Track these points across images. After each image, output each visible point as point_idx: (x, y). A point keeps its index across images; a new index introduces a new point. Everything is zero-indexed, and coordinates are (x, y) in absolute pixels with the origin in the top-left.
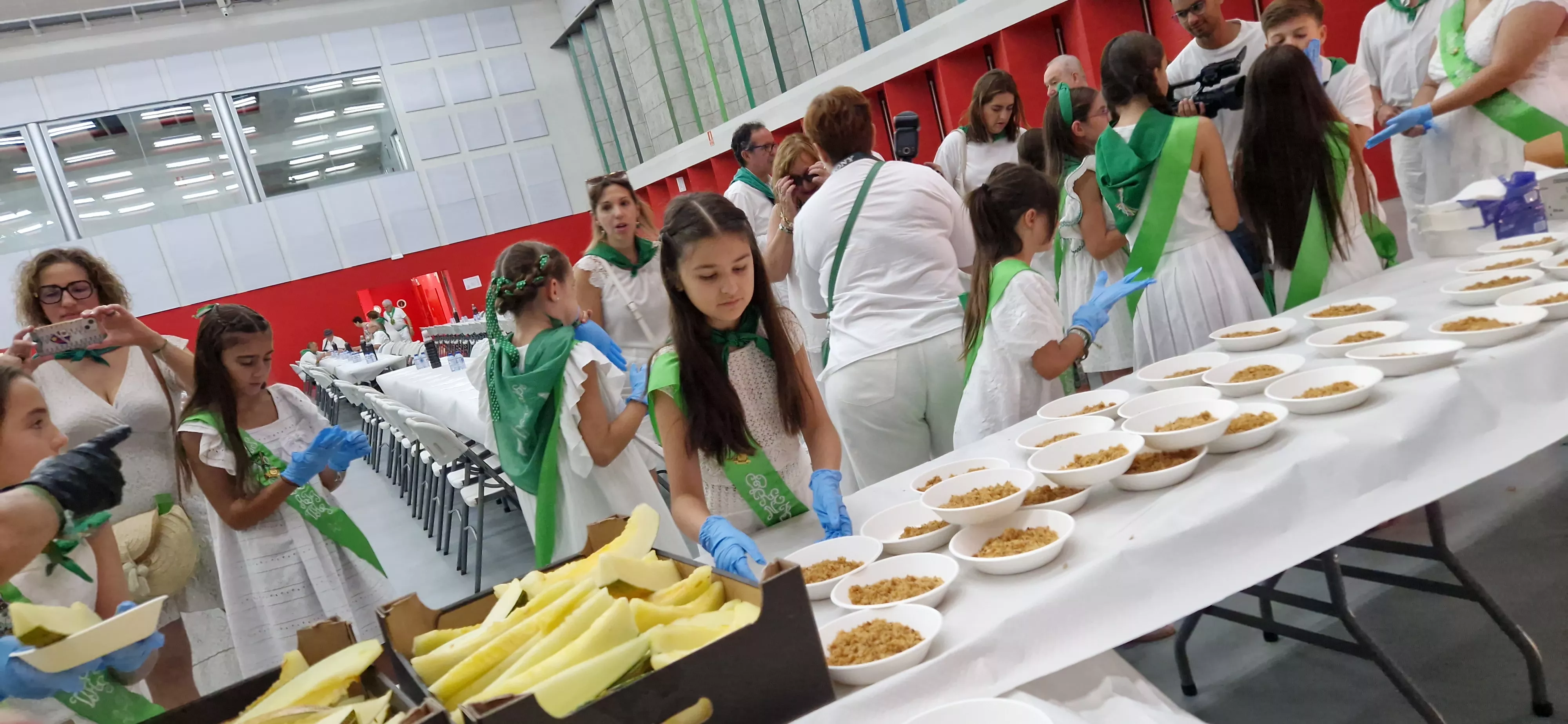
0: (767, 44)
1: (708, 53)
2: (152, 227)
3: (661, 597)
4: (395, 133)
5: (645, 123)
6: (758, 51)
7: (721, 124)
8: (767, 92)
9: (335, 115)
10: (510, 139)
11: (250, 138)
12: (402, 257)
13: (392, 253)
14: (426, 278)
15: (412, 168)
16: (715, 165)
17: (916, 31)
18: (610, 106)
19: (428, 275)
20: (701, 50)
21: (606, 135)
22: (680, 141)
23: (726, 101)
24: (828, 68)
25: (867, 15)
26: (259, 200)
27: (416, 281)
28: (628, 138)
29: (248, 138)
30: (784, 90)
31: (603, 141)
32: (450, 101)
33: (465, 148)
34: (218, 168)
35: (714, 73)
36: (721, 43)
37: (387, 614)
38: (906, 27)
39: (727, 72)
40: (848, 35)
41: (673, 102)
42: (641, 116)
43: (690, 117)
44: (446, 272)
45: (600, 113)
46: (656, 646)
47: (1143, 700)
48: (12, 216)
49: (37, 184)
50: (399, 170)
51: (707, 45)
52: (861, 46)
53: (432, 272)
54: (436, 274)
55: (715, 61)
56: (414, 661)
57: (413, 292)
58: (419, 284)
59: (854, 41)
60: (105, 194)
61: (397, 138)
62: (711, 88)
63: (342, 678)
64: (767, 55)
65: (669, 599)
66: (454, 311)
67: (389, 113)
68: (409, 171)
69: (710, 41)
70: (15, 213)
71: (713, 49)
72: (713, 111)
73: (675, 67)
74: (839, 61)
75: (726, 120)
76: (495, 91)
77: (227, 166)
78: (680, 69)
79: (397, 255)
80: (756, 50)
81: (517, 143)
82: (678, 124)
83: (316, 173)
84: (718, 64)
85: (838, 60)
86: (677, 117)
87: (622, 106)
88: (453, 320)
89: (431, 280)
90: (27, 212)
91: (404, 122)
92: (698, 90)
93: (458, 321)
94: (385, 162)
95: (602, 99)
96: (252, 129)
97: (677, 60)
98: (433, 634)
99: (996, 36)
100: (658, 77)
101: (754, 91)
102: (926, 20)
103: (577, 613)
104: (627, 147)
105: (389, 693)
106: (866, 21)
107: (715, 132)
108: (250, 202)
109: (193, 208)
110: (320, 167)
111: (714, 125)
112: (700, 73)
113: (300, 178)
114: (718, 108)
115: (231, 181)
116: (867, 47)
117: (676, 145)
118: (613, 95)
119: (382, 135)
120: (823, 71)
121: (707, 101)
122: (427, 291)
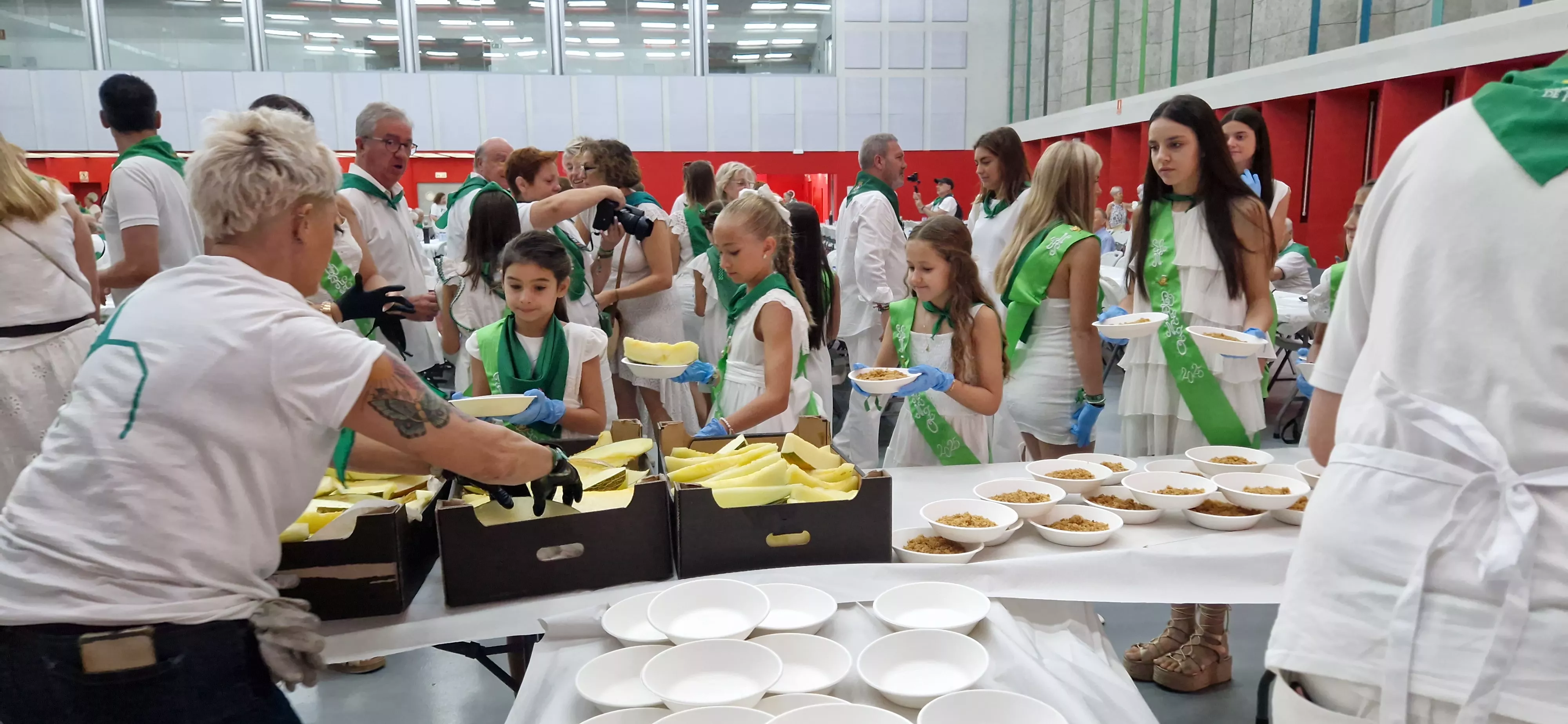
0: (1208, 24)
1: (1145, 20)
2: (616, 78)
3: (818, 474)
4: (830, 38)
5: (1060, 76)
6: (1197, 29)
7: (1135, 94)
8: (1193, 74)
9: (786, 9)
10: (929, 64)
11: (712, 16)
12: (802, 153)
13: (795, 148)
14: (817, 177)
15: (834, 74)
16: (1114, 135)
17: (1372, 46)
18: (1032, 52)
19: (820, 175)
20: (1139, 15)
21: (1019, 79)
22: (1089, 103)
23: (1147, 72)
24: (1263, 63)
25: (1325, 15)
26: (703, 74)
27: (809, 177)
28: (1040, 88)
29: (709, 15)
30: (1210, 74)
31: (1015, 85)
32: (886, 16)
33: (886, 65)
34: (679, 35)
35: (1144, 42)
36: (1161, 14)
37: (662, 428)
38: (1364, 38)
39: (1157, 43)
40: (1296, 34)
41: (1094, 62)
42: (1059, 70)
43: (1107, 81)
44: (835, 176)
45: (1021, 57)
46: (793, 494)
47: (1091, 645)
48: (518, 40)
49: (543, 21)
50: (824, 72)
51: (1146, 11)
52: (1306, 47)
53: (823, 172)
54: (826, 176)
55: (1149, 30)
56: (666, 457)
57: (803, 186)
58: (810, 180)
59: (1300, 42)
60: (590, 37)
61: (830, 43)
62: (1137, 57)
63: (628, 454)
64: (1204, 36)
65: (823, 476)
66: (831, 214)
67: (830, 16)
68: (831, 76)
69: (1149, 9)
70: (521, 38)
71: (1152, 17)
72: (1132, 80)
73: (1107, 27)
74: (1279, 58)
75: (1141, 91)
76: (929, 16)
77: (686, 36)
78: (1112, 31)
79: (799, 151)
80: (1194, 27)
81: (934, 70)
82: (1093, 85)
83: (757, 56)
84: (1151, 34)
85: (1276, 57)
86: (1094, 79)
87: (1043, 56)
88: (827, 221)
89: (821, 179)
90: (530, 39)
91: (840, 28)
92: (1124, 56)
93: (831, 223)
94: (815, 60)
95: (1026, 44)
96: (716, 7)
97: (1111, 21)
98: (685, 449)
99: (1461, 70)
100: (1087, 34)
101: (1180, 70)
102: (1390, 35)
103: (759, 460)
104: (1036, 96)
105: (648, 470)
106: (1320, 23)
107: (1126, 101)
108: (695, 75)
109: (651, 68)
110: (762, 52)
111: (1128, 94)
112: (1130, 37)
113: (741, 58)
114: (1137, 78)
115: (686, 48)
116: (1312, 50)
117: (1084, 105)
118: (1038, 42)
119: (819, 34)
120: (1257, 65)
121: (1130, 68)
122: (814, 188)
